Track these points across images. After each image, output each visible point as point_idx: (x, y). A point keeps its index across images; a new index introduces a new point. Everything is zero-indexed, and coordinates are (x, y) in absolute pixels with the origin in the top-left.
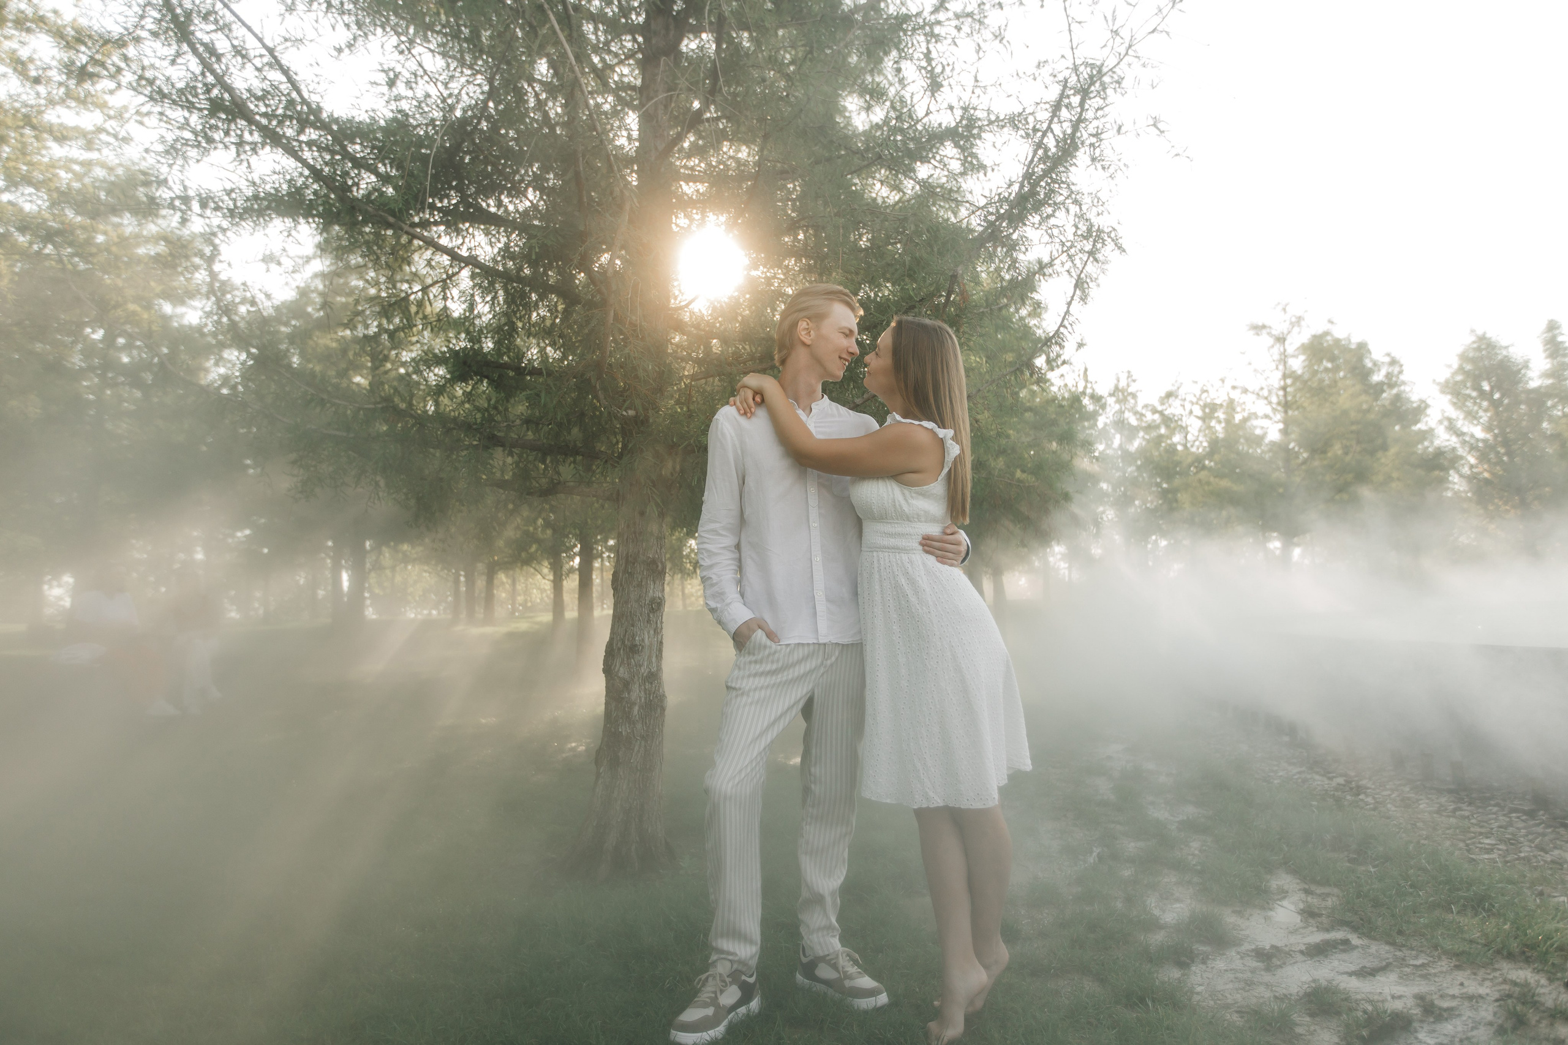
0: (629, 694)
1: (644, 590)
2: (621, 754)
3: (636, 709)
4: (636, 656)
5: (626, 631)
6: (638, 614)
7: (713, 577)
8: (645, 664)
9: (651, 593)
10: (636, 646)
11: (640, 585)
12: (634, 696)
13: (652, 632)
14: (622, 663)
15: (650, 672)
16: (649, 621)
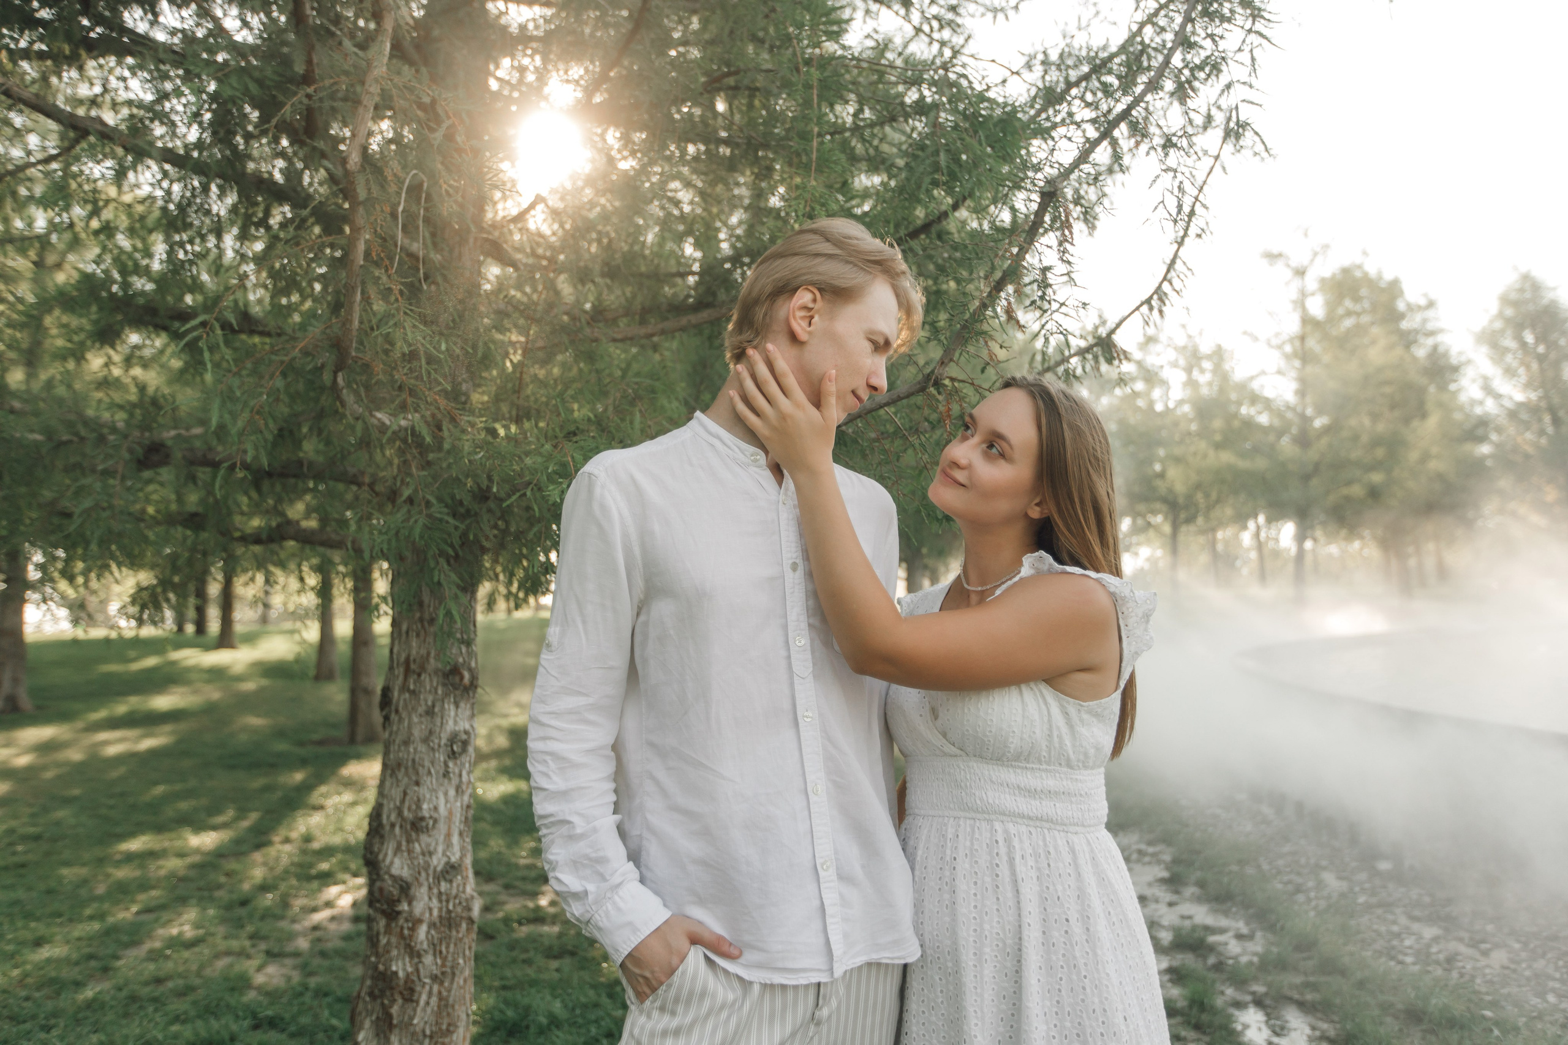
0: (410, 904)
1: (438, 721)
2: (395, 1010)
3: (422, 932)
4: (424, 838)
5: (405, 794)
6: (427, 763)
8: (440, 849)
9: (450, 726)
10: (422, 819)
11: (430, 712)
12: (419, 908)
13: (452, 792)
14: (398, 849)
15: (447, 863)
16: (446, 774)
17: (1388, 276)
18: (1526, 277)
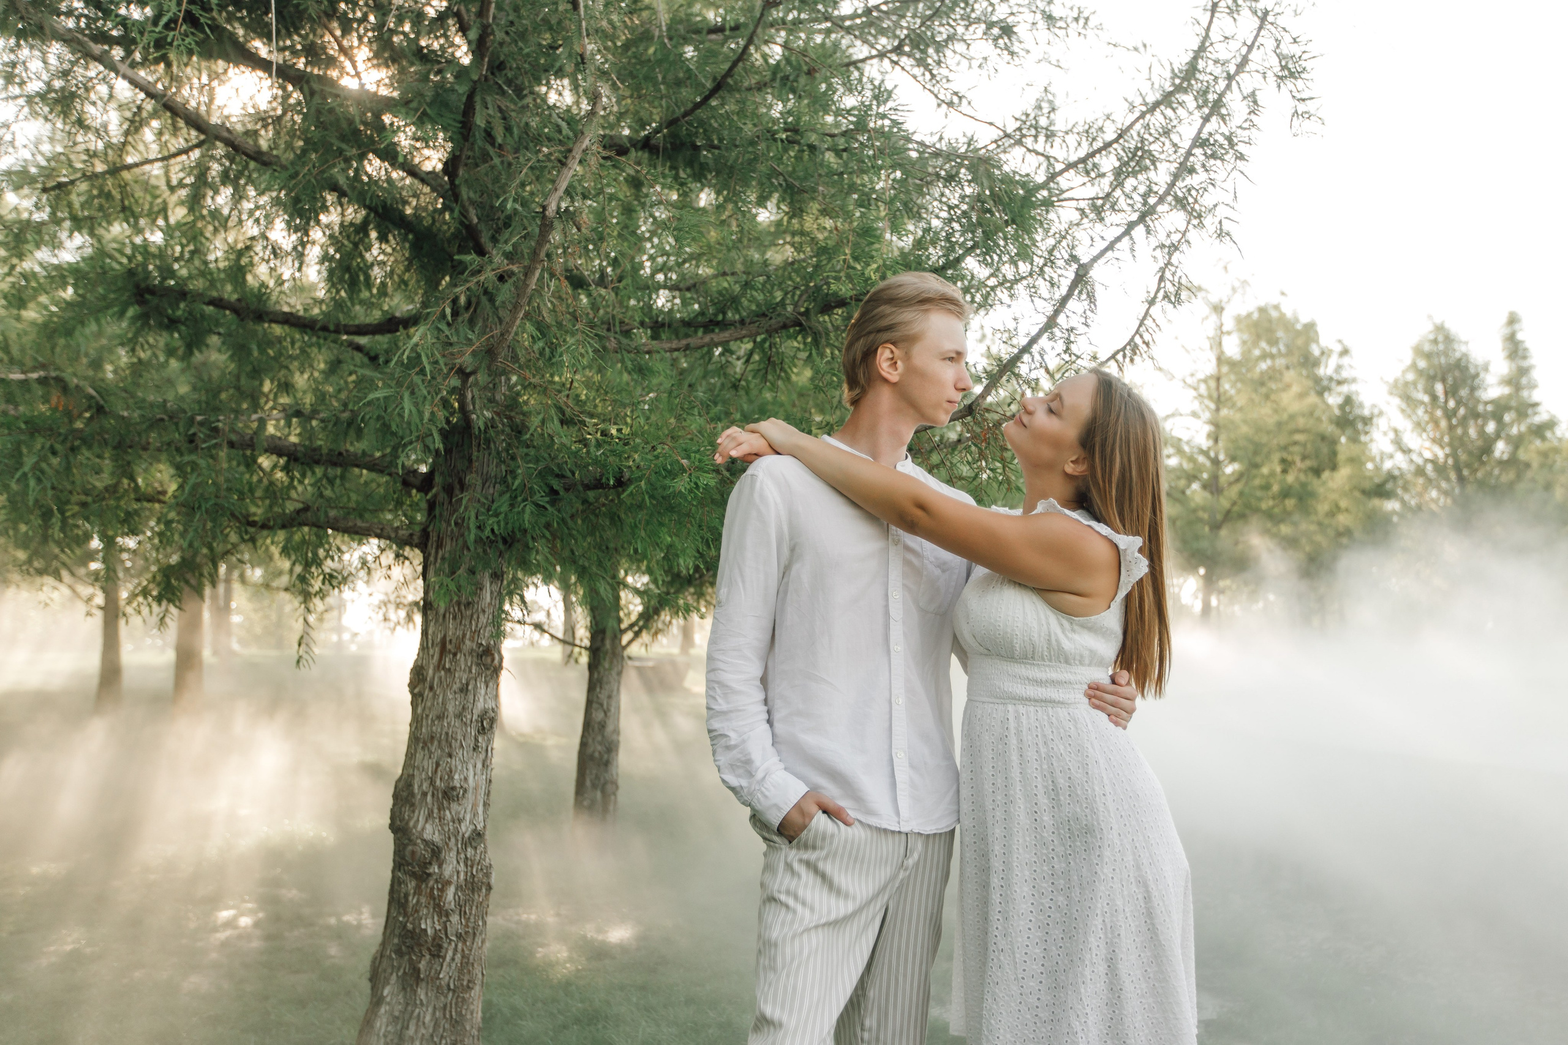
0: (440, 867)
1: (471, 697)
2: (422, 965)
3: (451, 891)
4: (454, 806)
5: (438, 765)
6: (459, 737)
7: (732, 734)
8: (468, 817)
9: (480, 705)
10: (454, 788)
11: (464, 690)
12: (448, 870)
13: (479, 766)
14: (430, 816)
15: (475, 830)
16: (475, 748)
17: (1304, 319)
18: (1440, 328)
